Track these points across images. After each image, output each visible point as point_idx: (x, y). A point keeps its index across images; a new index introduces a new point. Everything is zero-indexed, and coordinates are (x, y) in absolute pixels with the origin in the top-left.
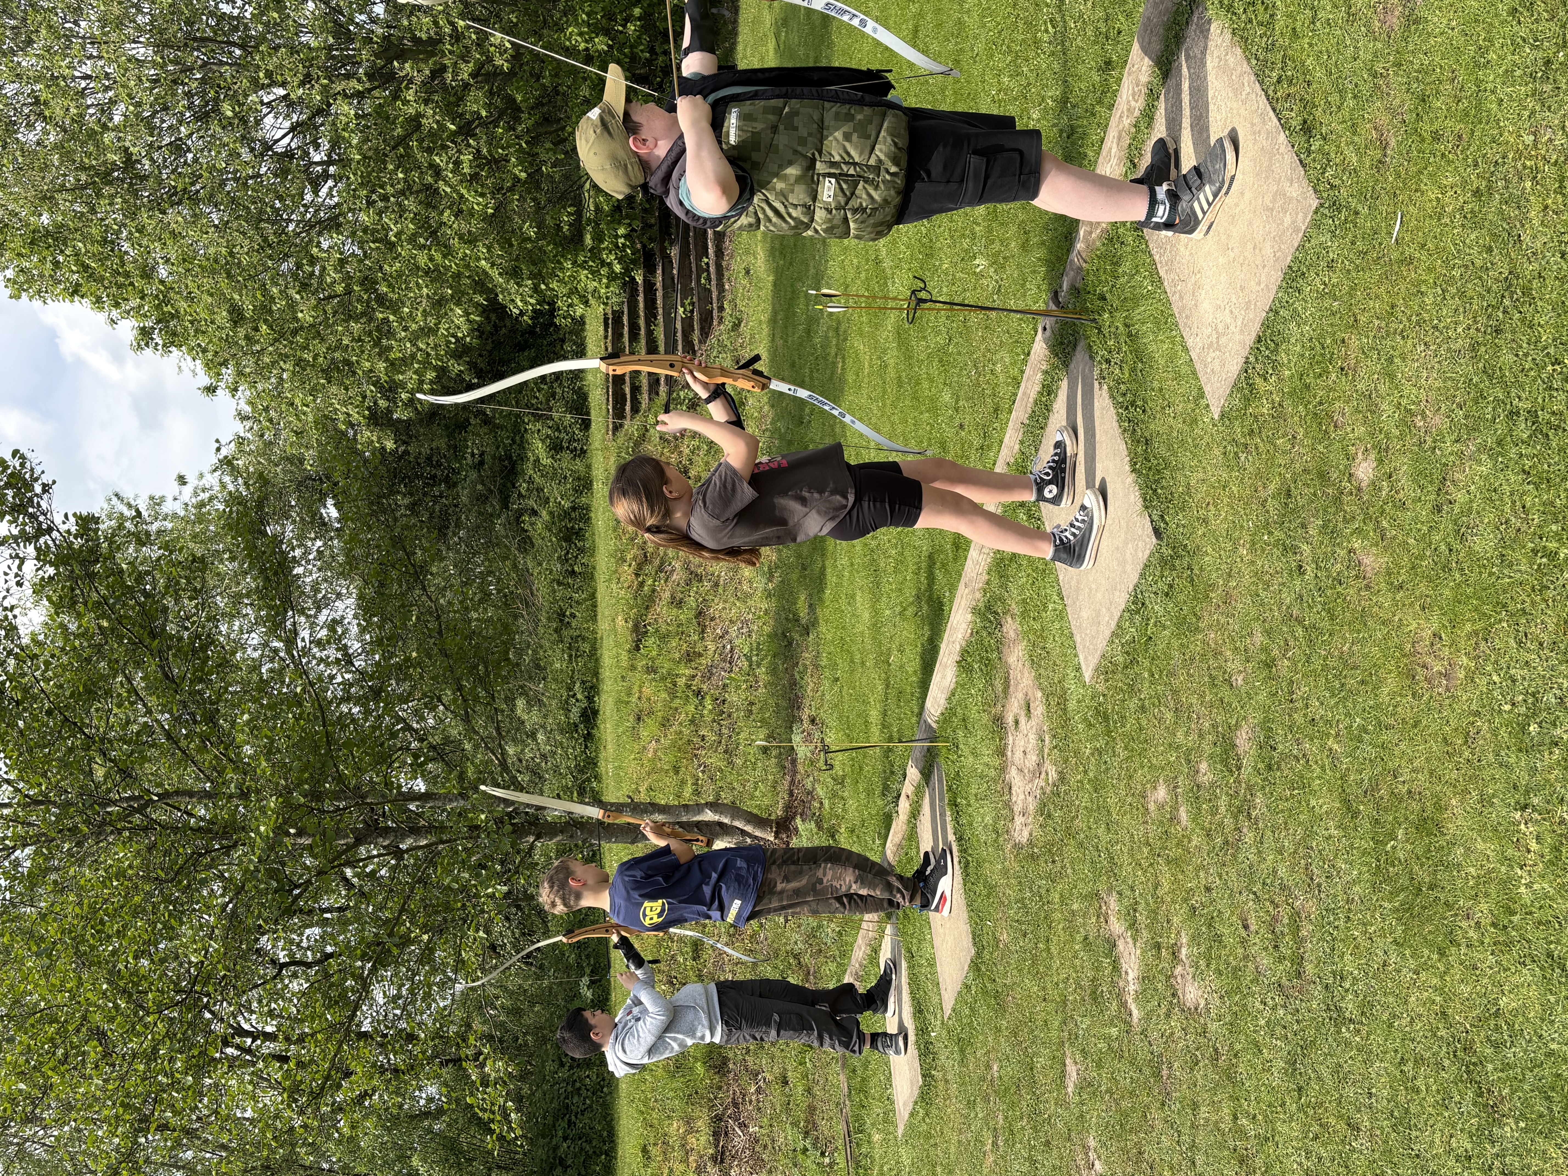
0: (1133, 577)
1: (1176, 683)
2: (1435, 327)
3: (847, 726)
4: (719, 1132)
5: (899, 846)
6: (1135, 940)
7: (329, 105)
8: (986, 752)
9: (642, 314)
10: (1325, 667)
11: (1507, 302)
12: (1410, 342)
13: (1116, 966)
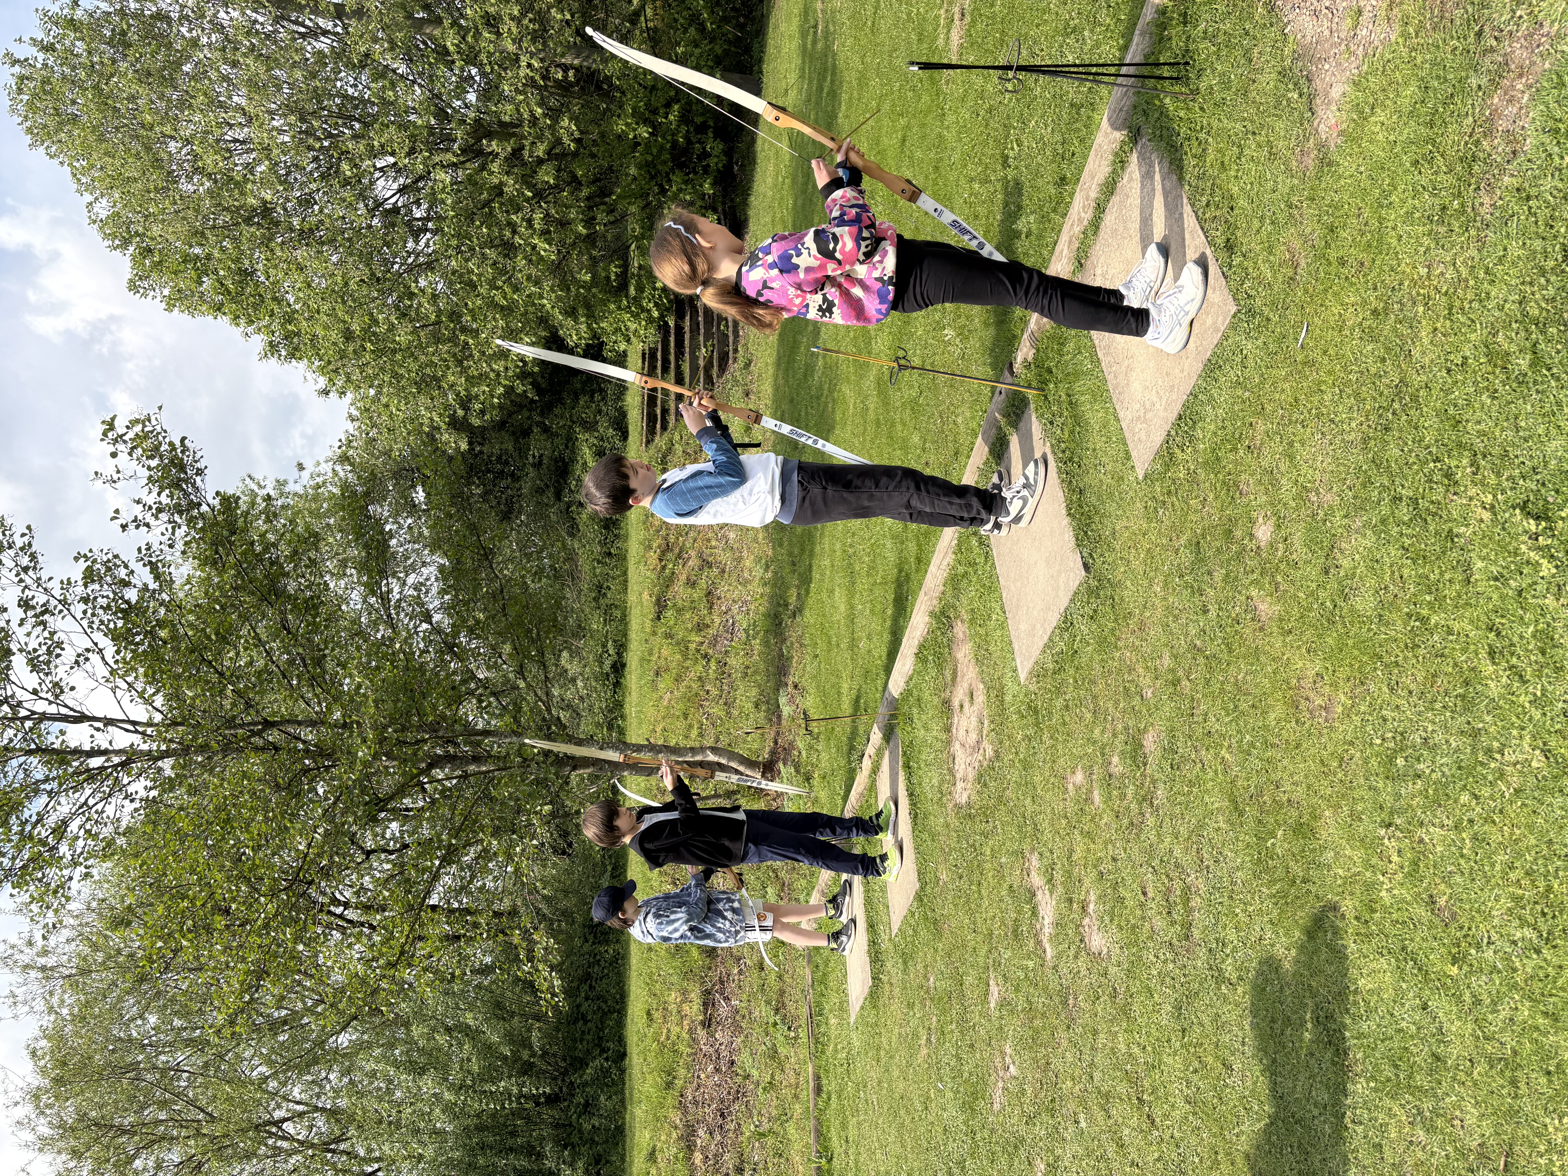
0: (1064, 602)
1: (1096, 690)
2: (1332, 421)
3: (823, 693)
4: (708, 1003)
5: (862, 795)
6: (1051, 893)
7: (429, 173)
8: (936, 728)
9: (672, 351)
10: (1222, 691)
11: (1396, 405)
12: (1309, 430)
13: (1034, 912)
